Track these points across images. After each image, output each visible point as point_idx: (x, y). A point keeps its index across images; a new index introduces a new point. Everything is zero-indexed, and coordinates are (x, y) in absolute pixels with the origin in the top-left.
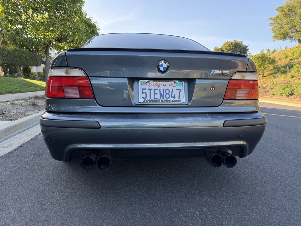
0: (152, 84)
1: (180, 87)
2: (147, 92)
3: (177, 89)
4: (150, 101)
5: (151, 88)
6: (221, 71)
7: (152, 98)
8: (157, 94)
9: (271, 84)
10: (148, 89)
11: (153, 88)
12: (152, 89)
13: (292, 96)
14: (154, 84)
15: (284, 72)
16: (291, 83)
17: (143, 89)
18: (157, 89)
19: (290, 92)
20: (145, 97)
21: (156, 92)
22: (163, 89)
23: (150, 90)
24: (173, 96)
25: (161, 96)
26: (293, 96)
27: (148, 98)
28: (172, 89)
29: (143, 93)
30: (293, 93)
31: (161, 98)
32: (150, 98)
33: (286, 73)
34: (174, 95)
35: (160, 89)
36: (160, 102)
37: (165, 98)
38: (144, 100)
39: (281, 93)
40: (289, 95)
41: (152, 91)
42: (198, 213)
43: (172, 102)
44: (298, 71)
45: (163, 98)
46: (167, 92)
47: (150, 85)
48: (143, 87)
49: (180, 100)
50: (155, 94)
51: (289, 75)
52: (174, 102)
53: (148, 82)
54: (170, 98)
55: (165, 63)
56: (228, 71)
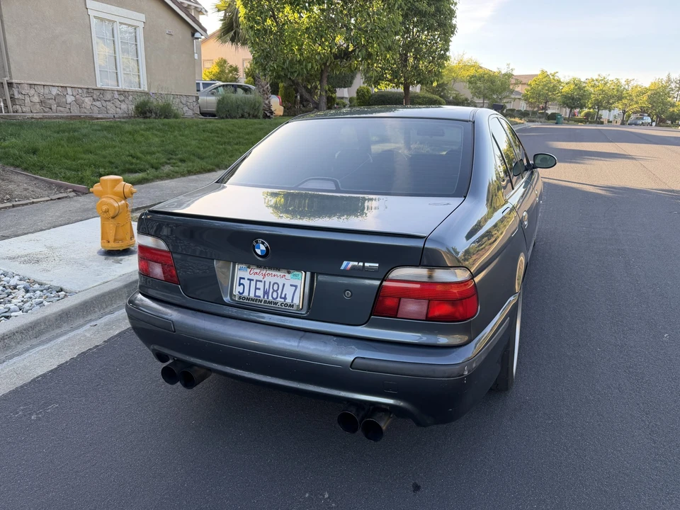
0: (255, 271)
1: (297, 282)
2: (246, 282)
3: (291, 285)
4: (248, 299)
5: (252, 277)
6: (361, 264)
8: (259, 289)
10: (248, 279)
11: (255, 277)
12: (253, 280)
14: (258, 271)
17: (241, 278)
18: (261, 281)
20: (241, 292)
21: (260, 285)
22: (270, 283)
23: (250, 280)
24: (283, 296)
25: (266, 293)
27: (246, 294)
28: (284, 284)
29: (240, 284)
31: (264, 297)
32: (249, 295)
34: (285, 295)
35: (265, 282)
36: (262, 303)
38: (240, 297)
41: (253, 283)
43: (280, 306)
45: (268, 298)
46: (276, 287)
47: (252, 271)
48: (242, 274)
49: (293, 305)
50: (256, 289)
52: (283, 307)
53: (249, 267)
54: (279, 299)
55: (263, 243)
56: (377, 265)
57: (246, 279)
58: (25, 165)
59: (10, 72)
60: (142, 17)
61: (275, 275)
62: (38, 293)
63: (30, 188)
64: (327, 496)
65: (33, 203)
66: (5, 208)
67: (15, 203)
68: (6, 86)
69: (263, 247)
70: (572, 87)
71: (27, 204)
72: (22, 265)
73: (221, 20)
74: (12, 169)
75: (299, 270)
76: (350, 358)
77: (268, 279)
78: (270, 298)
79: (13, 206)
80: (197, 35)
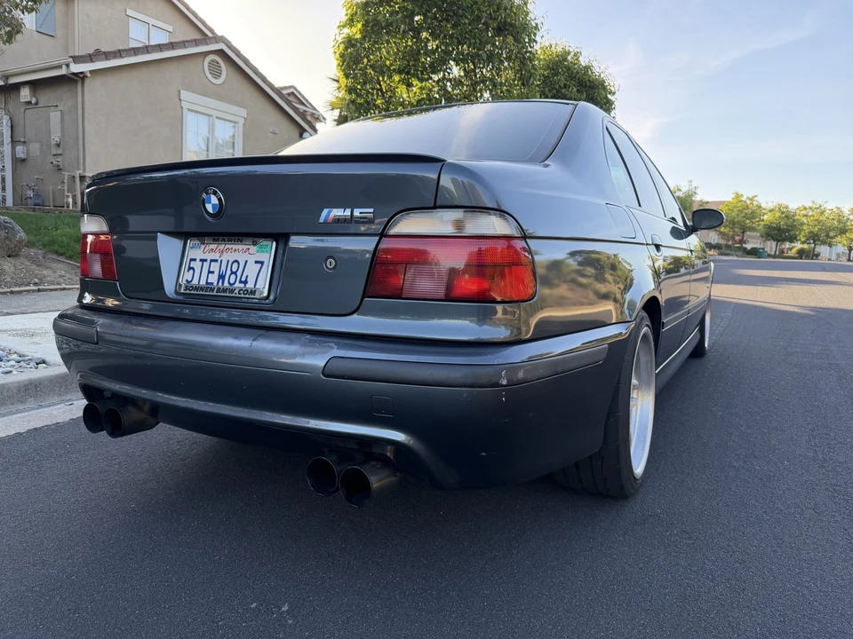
0: (211, 247)
1: (261, 257)
2: (195, 265)
3: (256, 262)
4: (196, 289)
5: (206, 256)
6: (348, 212)
7: (203, 282)
8: (213, 272)
10: (201, 260)
11: (209, 256)
12: (206, 260)
14: (213, 246)
17: (192, 260)
18: (216, 261)
20: (190, 279)
21: (215, 267)
22: (228, 262)
23: (203, 261)
24: (243, 279)
25: (221, 277)
28: (246, 261)
29: (190, 268)
31: (217, 284)
32: (198, 282)
34: (247, 277)
35: (221, 261)
36: (215, 293)
38: (186, 287)
41: (206, 265)
43: (238, 295)
45: (223, 285)
46: (235, 265)
47: (207, 248)
48: (193, 254)
49: (255, 291)
50: (210, 272)
52: (242, 295)
53: (203, 243)
54: (237, 285)
55: (215, 193)
56: (372, 210)
57: (198, 260)
58: (70, 253)
59: (84, 164)
60: (243, 112)
61: (235, 250)
62: (13, 363)
63: (68, 276)
64: (285, 608)
65: (64, 289)
66: (28, 291)
67: (41, 287)
68: (78, 180)
69: (214, 200)
70: (778, 214)
71: (56, 290)
72: (11, 337)
73: (335, 120)
74: (55, 256)
75: (269, 239)
76: (319, 362)
77: (226, 257)
78: (226, 284)
79: (39, 290)
80: (305, 135)
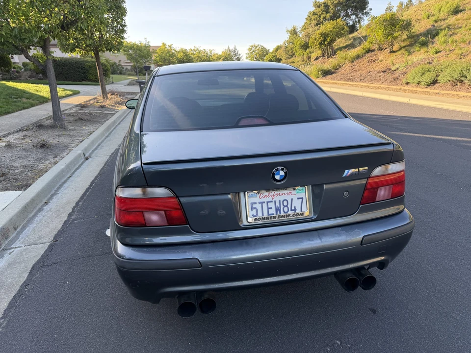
0: (264, 195)
1: (302, 195)
2: (258, 206)
3: (298, 199)
4: (263, 219)
5: (262, 200)
6: (357, 170)
7: (266, 215)
8: (271, 208)
9: (404, 65)
10: (259, 203)
11: (266, 200)
12: (264, 202)
13: (435, 86)
14: (267, 194)
15: (424, 44)
16: (434, 64)
17: (252, 204)
18: (272, 202)
19: (433, 79)
20: (255, 214)
21: (271, 205)
22: (280, 201)
23: (262, 203)
24: (293, 208)
25: (278, 210)
26: (437, 84)
28: (292, 199)
29: (252, 209)
30: (437, 81)
31: (277, 214)
32: (263, 215)
33: (427, 46)
34: (295, 207)
35: (275, 202)
36: (277, 219)
37: (283, 213)
38: (255, 219)
39: (419, 80)
40: (431, 83)
41: (265, 205)
42: (329, 349)
43: (292, 217)
44: (445, 42)
45: (280, 213)
46: (285, 203)
47: (262, 196)
48: (253, 200)
49: (303, 213)
50: (268, 208)
51: (431, 49)
52: (295, 217)
53: (258, 193)
54: (290, 212)
55: (282, 170)
56: (367, 168)
57: (257, 203)
69: (282, 173)
75: (302, 185)
76: (359, 238)
77: (277, 199)
